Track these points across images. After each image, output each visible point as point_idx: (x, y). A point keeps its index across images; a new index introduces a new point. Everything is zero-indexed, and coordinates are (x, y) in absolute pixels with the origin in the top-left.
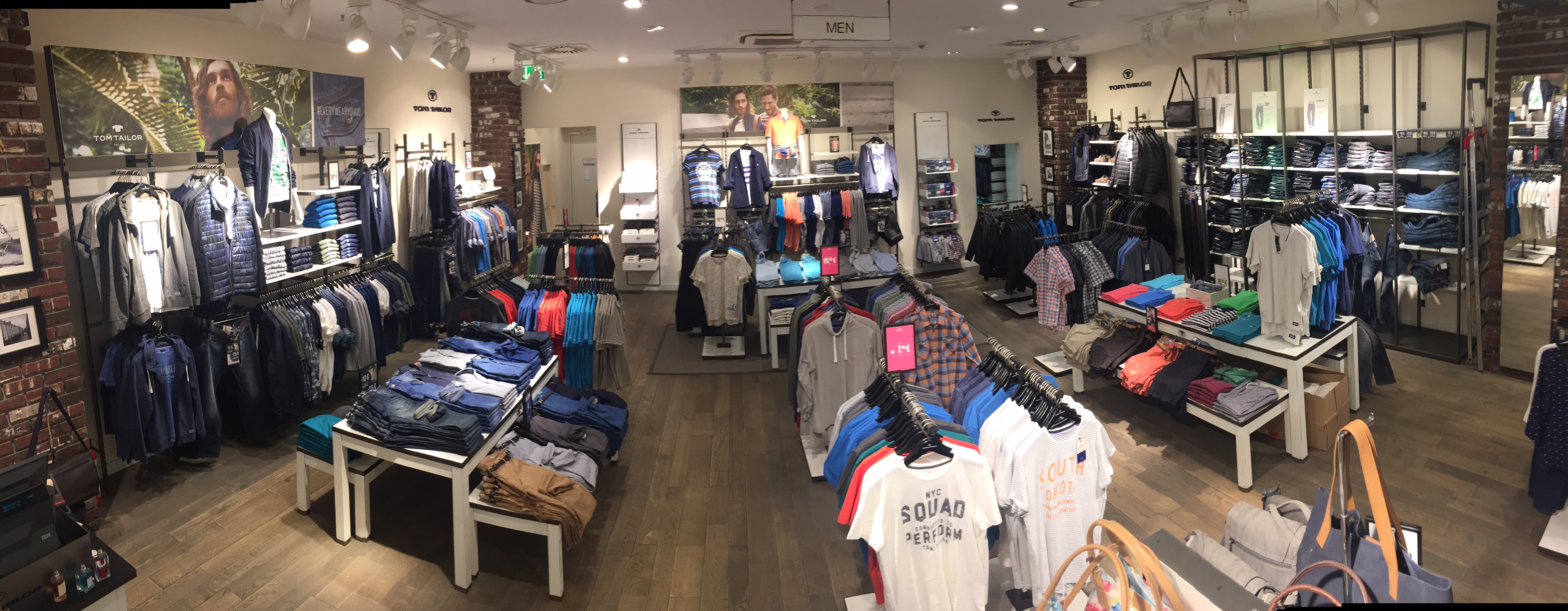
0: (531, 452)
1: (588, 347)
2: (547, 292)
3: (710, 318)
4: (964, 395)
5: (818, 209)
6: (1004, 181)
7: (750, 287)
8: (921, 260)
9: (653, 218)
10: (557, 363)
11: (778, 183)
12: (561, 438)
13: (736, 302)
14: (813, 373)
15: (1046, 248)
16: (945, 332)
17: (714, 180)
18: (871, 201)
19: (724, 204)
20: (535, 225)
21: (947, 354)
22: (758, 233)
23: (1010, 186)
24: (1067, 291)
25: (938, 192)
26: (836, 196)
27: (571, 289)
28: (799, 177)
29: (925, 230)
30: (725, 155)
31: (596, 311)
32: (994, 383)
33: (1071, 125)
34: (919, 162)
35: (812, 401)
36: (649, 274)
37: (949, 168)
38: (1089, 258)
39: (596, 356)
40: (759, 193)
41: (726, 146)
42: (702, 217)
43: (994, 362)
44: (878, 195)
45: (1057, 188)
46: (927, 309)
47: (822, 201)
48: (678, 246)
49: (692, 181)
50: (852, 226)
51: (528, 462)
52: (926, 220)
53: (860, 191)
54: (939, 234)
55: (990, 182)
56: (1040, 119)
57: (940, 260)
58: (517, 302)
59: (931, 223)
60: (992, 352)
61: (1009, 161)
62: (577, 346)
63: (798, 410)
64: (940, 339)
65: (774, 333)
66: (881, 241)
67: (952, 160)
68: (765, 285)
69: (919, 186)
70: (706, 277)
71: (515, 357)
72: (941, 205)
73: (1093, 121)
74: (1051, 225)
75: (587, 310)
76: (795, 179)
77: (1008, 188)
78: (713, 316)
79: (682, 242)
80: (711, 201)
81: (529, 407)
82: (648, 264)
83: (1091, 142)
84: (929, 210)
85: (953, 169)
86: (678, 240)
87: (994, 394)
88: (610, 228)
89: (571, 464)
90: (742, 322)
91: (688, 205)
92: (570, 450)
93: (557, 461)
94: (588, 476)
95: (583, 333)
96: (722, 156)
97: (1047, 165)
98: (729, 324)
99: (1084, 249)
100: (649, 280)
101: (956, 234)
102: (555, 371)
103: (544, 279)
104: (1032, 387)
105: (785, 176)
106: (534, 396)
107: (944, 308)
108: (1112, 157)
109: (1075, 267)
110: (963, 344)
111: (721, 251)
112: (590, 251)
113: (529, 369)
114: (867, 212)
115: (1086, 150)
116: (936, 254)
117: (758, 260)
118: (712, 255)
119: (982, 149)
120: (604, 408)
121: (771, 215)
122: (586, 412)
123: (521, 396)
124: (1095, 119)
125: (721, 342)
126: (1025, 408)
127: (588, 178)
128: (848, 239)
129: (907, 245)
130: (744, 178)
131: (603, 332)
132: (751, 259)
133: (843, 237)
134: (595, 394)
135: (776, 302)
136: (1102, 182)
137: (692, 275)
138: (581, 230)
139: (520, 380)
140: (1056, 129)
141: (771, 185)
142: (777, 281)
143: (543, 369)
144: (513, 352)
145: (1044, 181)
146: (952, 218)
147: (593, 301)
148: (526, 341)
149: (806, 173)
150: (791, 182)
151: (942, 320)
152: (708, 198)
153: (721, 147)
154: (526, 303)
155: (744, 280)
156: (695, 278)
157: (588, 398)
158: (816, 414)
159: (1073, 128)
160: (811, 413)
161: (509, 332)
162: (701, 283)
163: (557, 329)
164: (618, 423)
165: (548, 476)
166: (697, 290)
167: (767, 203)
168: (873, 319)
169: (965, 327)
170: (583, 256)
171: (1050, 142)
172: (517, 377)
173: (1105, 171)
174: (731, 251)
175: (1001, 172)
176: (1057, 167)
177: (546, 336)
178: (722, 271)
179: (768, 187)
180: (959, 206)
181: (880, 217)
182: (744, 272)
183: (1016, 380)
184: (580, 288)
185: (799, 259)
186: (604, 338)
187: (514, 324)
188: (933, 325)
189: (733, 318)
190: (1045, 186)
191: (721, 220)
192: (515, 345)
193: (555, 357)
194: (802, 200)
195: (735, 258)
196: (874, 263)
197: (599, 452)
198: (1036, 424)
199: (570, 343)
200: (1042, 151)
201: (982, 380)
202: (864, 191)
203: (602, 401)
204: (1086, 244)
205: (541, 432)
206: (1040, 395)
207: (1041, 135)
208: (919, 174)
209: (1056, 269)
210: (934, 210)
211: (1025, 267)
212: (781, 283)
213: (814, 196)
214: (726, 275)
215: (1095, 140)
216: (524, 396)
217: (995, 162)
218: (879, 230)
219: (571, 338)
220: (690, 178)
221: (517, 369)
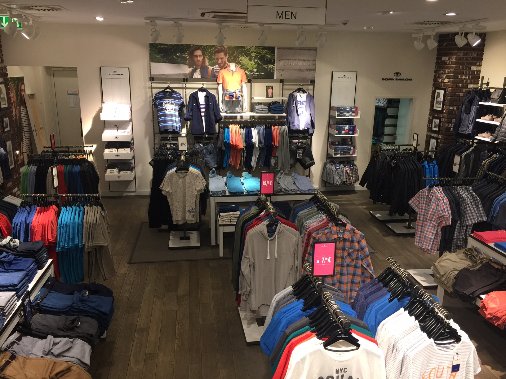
0: (33, 346)
1: (78, 250)
2: (38, 208)
3: (175, 218)
4: (366, 298)
5: (255, 138)
6: (395, 126)
7: (205, 195)
8: (325, 181)
9: (129, 140)
10: (52, 266)
11: (226, 117)
12: (59, 329)
13: (194, 207)
14: (252, 266)
15: (431, 187)
16: (348, 244)
17: (177, 113)
18: (293, 135)
19: (184, 131)
20: (25, 145)
21: (348, 261)
22: (210, 153)
23: (399, 130)
24: (444, 224)
25: (343, 132)
26: (268, 130)
27: (61, 204)
28: (242, 114)
29: (330, 159)
30: (186, 95)
31: (84, 220)
32: (390, 294)
33: (462, 87)
34: (331, 108)
35: (250, 286)
36: (127, 183)
37: (353, 114)
38: (468, 200)
39: (86, 257)
40: (212, 124)
41: (186, 88)
42: (167, 140)
43: (390, 277)
44: (299, 131)
45: (440, 136)
46: (336, 225)
47: (258, 133)
48: (149, 163)
49: (160, 113)
50: (278, 153)
51: (31, 356)
52: (332, 152)
53: (286, 127)
54: (340, 163)
55: (383, 126)
56: (435, 80)
57: (339, 182)
58: (11, 218)
59: (335, 154)
60: (389, 269)
61: (402, 111)
62: (69, 249)
63: (239, 292)
64: (344, 249)
65: (222, 230)
66: (298, 165)
67: (356, 108)
68: (216, 194)
69: (329, 126)
70: (171, 188)
71: (13, 267)
72: (344, 141)
73: (484, 86)
74: (434, 167)
75: (76, 220)
76: (239, 115)
77: (398, 132)
78: (177, 217)
79: (152, 160)
80: (175, 128)
81: (28, 309)
82: (126, 175)
83: (480, 103)
84: (335, 145)
85: (356, 115)
86: (149, 159)
87: (390, 301)
88: (94, 148)
89: (68, 350)
90: (198, 221)
91: (157, 131)
92: (67, 338)
93: (56, 350)
94: (83, 356)
95: (73, 239)
96: (183, 95)
97: (434, 117)
98: (189, 222)
99: (463, 192)
100: (127, 188)
101: (353, 164)
102: (51, 272)
103: (35, 197)
104: (423, 303)
105: (231, 113)
106: (32, 298)
107: (349, 226)
108: (498, 117)
109: (454, 206)
110: (360, 255)
111: (183, 168)
112: (77, 169)
113: (27, 275)
114: (290, 143)
115: (474, 109)
116: (337, 178)
117: (211, 175)
118: (176, 171)
119: (381, 100)
120: (94, 298)
121: (220, 140)
122: (79, 304)
123: (20, 301)
124: (488, 84)
125: (183, 236)
126: (416, 318)
127: (72, 105)
128: (277, 163)
129: (316, 170)
130: (200, 112)
131: (91, 236)
132: (205, 173)
133: (273, 162)
134: (86, 287)
135: (223, 208)
136: (485, 137)
137: (161, 186)
138: (68, 151)
139: (18, 287)
140: (449, 89)
141: (221, 118)
142: (224, 192)
143: (40, 272)
144: (10, 263)
145: (430, 129)
146: (351, 152)
147: (81, 212)
148: (22, 252)
149: (247, 111)
150: (235, 117)
151: (347, 235)
152: (172, 126)
153: (182, 88)
154: (19, 219)
155: (201, 190)
156: (163, 189)
157: (80, 292)
158: (253, 296)
159: (464, 90)
160: (249, 295)
161: (5, 246)
162: (168, 192)
163: (50, 238)
164: (105, 309)
165: (49, 364)
166: (165, 198)
167: (217, 132)
168: (296, 229)
169: (364, 243)
170: (70, 173)
171: (441, 99)
172: (16, 285)
173: (490, 129)
174: (191, 169)
175: (393, 120)
176: (443, 120)
177: (40, 245)
178: (184, 183)
179: (218, 119)
180: (358, 143)
181: (299, 148)
182: (200, 185)
183: (409, 294)
184: (69, 203)
185: (240, 176)
186: (92, 241)
187: (9, 238)
188: (340, 238)
189: (191, 219)
190: (430, 134)
191: (183, 145)
192: (11, 257)
193: (50, 261)
194: (243, 131)
195: (194, 174)
196: (294, 183)
197: (92, 336)
198: (425, 334)
199: (63, 248)
200: (432, 105)
201: (380, 289)
202: (289, 127)
203: (92, 292)
204: (466, 188)
205: (41, 327)
206: (430, 312)
207: (434, 93)
208: (330, 117)
209: (437, 205)
210: (339, 145)
211: (410, 199)
212: (227, 194)
213: (253, 129)
214: (187, 186)
215: (485, 101)
216: (23, 301)
217: (390, 111)
218: (298, 157)
219: (63, 243)
220: (158, 111)
221: (14, 278)
